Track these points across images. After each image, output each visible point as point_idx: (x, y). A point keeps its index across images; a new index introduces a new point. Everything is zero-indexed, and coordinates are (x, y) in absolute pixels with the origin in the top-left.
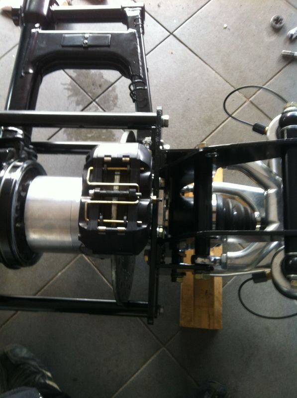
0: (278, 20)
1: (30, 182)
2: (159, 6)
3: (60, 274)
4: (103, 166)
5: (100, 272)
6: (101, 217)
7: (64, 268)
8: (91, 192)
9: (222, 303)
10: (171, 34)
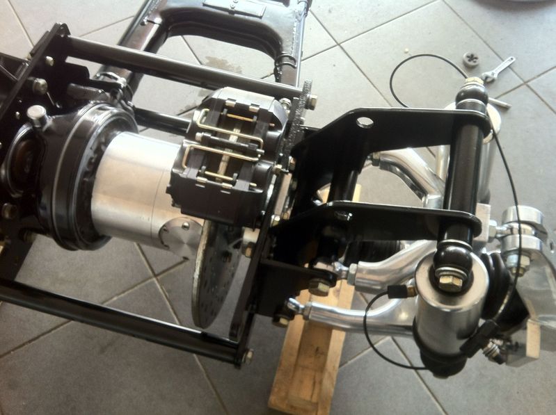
0: (472, 58)
1: (118, 133)
2: (330, 11)
3: (115, 299)
4: (222, 111)
5: (173, 309)
6: (204, 167)
7: (124, 292)
8: (199, 135)
9: (334, 383)
10: (339, 45)
